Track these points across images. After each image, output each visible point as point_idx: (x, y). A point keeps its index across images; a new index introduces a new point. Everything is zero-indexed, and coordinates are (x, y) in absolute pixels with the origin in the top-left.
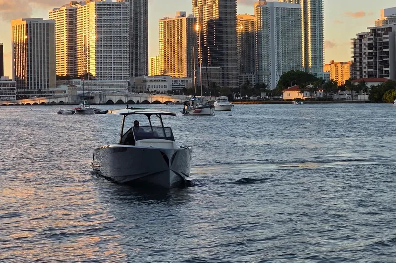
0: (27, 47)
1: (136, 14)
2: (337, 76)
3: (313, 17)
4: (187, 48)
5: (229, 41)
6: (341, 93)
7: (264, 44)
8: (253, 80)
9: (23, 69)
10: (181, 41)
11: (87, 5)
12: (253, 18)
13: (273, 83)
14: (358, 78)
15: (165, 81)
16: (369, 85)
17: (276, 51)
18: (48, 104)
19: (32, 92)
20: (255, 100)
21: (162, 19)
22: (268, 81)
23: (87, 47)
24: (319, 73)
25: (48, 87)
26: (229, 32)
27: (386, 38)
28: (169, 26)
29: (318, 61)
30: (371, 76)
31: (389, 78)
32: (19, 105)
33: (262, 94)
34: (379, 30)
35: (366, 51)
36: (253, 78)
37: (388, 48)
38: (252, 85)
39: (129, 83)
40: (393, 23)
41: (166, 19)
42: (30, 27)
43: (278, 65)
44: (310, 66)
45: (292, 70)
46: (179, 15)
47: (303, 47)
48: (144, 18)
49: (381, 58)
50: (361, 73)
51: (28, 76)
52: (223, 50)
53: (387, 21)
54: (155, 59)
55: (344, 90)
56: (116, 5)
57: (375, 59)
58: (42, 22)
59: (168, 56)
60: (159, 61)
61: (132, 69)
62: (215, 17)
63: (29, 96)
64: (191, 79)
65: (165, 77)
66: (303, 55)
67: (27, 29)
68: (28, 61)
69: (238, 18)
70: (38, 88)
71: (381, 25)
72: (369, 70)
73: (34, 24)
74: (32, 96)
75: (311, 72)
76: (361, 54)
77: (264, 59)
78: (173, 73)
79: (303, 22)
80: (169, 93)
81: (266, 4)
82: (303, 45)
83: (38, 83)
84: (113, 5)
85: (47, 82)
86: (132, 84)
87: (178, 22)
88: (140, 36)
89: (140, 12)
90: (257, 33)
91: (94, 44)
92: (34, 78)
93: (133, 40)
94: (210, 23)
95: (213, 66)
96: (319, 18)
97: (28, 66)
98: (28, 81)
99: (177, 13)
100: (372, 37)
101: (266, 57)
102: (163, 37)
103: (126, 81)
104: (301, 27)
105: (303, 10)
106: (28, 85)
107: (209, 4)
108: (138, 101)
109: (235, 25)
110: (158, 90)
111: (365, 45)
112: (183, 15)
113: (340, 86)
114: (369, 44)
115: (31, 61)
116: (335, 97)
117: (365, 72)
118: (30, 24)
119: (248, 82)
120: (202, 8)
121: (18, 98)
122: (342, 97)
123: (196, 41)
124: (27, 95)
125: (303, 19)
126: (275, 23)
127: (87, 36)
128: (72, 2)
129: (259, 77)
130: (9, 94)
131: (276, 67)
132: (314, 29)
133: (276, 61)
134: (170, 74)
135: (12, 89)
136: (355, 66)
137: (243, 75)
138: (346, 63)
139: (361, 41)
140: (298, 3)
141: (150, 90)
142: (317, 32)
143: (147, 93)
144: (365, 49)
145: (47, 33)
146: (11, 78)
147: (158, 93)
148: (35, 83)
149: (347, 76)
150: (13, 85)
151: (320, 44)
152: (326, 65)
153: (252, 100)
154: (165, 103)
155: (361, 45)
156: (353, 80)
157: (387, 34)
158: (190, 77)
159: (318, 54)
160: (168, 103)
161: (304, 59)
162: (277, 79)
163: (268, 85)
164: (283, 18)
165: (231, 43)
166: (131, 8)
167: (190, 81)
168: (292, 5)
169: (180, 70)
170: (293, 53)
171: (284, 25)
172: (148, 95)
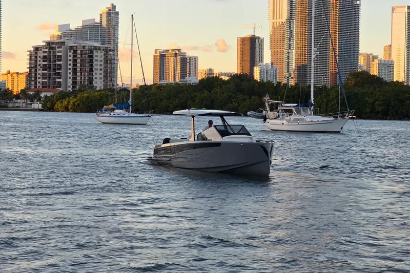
2: (13, 86)
6: (16, 101)
14: (33, 87)
16: (42, 95)
27: (60, 52)
30: (45, 86)
31: (61, 89)
34: (53, 43)
35: (41, 63)
37: (61, 61)
40: (67, 38)
49: (54, 70)
50: (36, 83)
53: (61, 36)
55: (19, 99)
57: (50, 71)
71: (55, 40)
72: (43, 80)
76: (36, 66)
100: (47, 50)
111: (40, 57)
113: (15, 95)
114: (44, 57)
116: (10, 105)
117: (39, 82)
122: (17, 105)
136: (30, 77)
138: (22, 74)
139: (36, 53)
144: (40, 61)
149: (23, 86)
152: (3, 75)
155: (36, 57)
156: (28, 89)
157: (61, 47)
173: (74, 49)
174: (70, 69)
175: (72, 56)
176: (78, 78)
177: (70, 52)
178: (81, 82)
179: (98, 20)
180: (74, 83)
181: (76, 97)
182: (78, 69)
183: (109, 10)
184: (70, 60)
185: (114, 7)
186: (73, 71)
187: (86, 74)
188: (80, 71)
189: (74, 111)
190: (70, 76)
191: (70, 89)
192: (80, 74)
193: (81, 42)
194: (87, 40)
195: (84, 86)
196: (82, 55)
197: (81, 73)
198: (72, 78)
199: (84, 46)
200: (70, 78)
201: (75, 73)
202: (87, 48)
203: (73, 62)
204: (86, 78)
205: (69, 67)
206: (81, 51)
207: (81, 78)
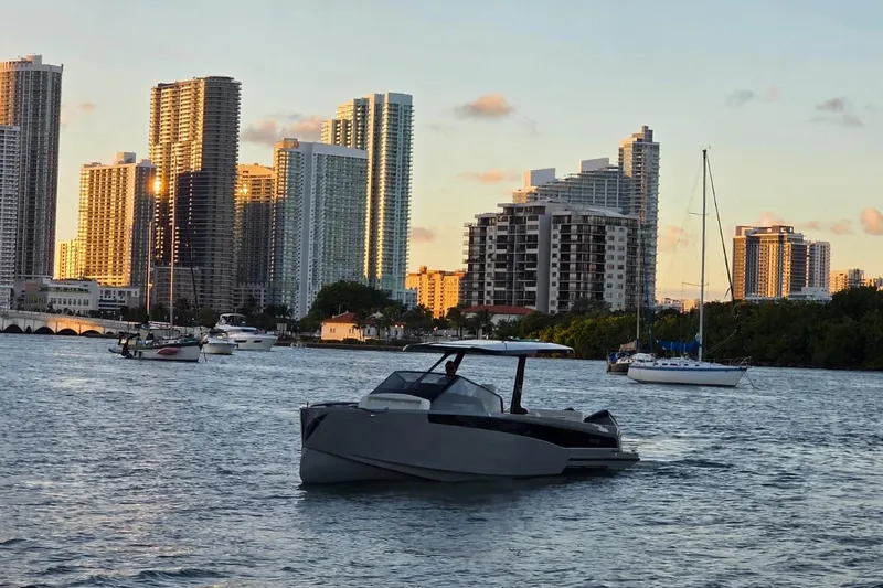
1: (34, 151)
2: (432, 300)
3: (391, 177)
4: (134, 227)
5: (219, 217)
6: (440, 332)
7: (288, 228)
8: (262, 298)
10: (123, 211)
12: (269, 172)
13: (302, 307)
14: (475, 303)
15: (86, 290)
16: (495, 320)
17: (311, 241)
21: (86, 166)
22: (292, 302)
24: (395, 291)
26: (220, 199)
27: (532, 228)
28: (99, 179)
29: (395, 266)
30: (502, 302)
31: (535, 308)
33: (279, 326)
34: (520, 209)
35: (493, 250)
36: (262, 293)
37: (536, 248)
38: (260, 308)
39: (12, 290)
40: (548, 199)
41: (94, 165)
43: (315, 271)
44: (379, 275)
45: (342, 282)
46: (122, 160)
47: (367, 237)
48: (49, 161)
49: (522, 266)
50: (481, 295)
52: (205, 235)
53: (536, 194)
54: (69, 246)
55: (446, 328)
57: (511, 269)
59: (94, 241)
60: (76, 250)
61: (20, 263)
62: (193, 166)
64: (138, 290)
65: (85, 283)
66: (367, 253)
69: (240, 170)
71: (524, 202)
72: (496, 289)
75: (380, 287)
76: (483, 257)
77: (287, 257)
78: (102, 276)
79: (369, 186)
80: (94, 314)
81: (297, 147)
82: (367, 232)
86: (18, 293)
87: (119, 174)
88: (40, 197)
89: (42, 147)
90: (277, 204)
93: (26, 204)
94: (183, 179)
95: (184, 265)
96: (403, 179)
99: (119, 154)
100: (507, 224)
101: (290, 253)
102: (87, 201)
103: (6, 286)
104: (365, 197)
105: (370, 161)
107: (185, 139)
108: (29, 328)
109: (233, 184)
110: (71, 307)
111: (491, 238)
112: (130, 159)
113: (436, 319)
114: (501, 238)
117: (489, 293)
119: (253, 301)
120: (169, 147)
123: (151, 214)
125: (369, 181)
126: (313, 186)
129: (274, 292)
131: (310, 275)
132: (390, 201)
133: (310, 262)
134: (96, 277)
136: (470, 281)
137: (242, 287)
138: (452, 274)
139: (484, 230)
140: (362, 148)
141: (55, 307)
142: (397, 208)
143: (48, 312)
144: (491, 247)
147: (70, 314)
149: (453, 300)
151: (401, 233)
152: (411, 275)
154: (81, 335)
155: (483, 239)
156: (464, 307)
157: (536, 219)
158: (136, 286)
159: (396, 252)
160: (91, 334)
161: (366, 261)
162: (310, 299)
163: (292, 311)
164: (330, 175)
165: (223, 222)
166: (25, 138)
167: (135, 293)
168: (350, 150)
169: (117, 270)
170: (345, 247)
171: (330, 190)
172: (50, 316)
173: (564, 223)
174: (554, 265)
175: (559, 237)
176: (573, 286)
177: (556, 228)
178: (578, 294)
179: (614, 162)
180: (564, 295)
181: (566, 326)
182: (573, 266)
183: (639, 140)
184: (555, 246)
185: (648, 133)
186: (561, 269)
187: (590, 276)
188: (577, 269)
190: (555, 279)
191: (554, 308)
192: (575, 276)
193: (578, 207)
194: (591, 203)
195: (585, 302)
196: (580, 236)
197: (579, 275)
198: (558, 285)
199: (585, 218)
200: (554, 284)
201: (565, 275)
202: (591, 219)
203: (561, 250)
204: (589, 286)
205: (553, 260)
206: (579, 226)
207: (578, 284)
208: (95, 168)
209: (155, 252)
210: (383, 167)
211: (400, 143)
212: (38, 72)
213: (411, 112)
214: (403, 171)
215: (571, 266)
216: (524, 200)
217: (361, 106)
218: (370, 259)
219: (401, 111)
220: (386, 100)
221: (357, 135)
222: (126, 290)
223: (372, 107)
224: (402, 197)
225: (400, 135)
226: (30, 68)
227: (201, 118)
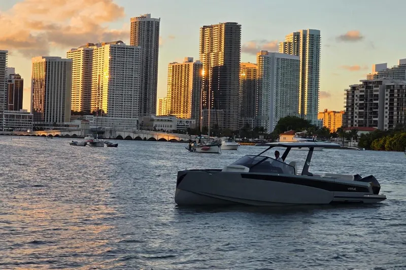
0: (46, 82)
1: (147, 57)
2: (330, 124)
3: (311, 68)
4: (193, 91)
5: (232, 86)
6: (333, 139)
7: (264, 92)
9: (41, 103)
10: (188, 84)
11: (103, 46)
12: (255, 66)
13: (271, 128)
14: (349, 126)
15: (171, 121)
16: (359, 133)
17: (275, 97)
18: (62, 137)
19: (48, 125)
20: (253, 142)
21: (170, 64)
22: (266, 125)
23: (101, 86)
24: (313, 120)
25: (63, 121)
26: (232, 78)
27: (377, 91)
28: (176, 70)
29: (313, 109)
30: (362, 125)
31: (377, 128)
32: (35, 136)
33: (260, 137)
34: (370, 83)
35: (358, 101)
36: (253, 122)
37: (378, 100)
38: (251, 128)
39: (137, 121)
40: (384, 77)
41: (174, 63)
42: (49, 65)
43: (276, 111)
44: (306, 113)
45: (289, 116)
46: (187, 60)
47: (300, 95)
48: (154, 62)
49: (371, 109)
50: (352, 122)
51: (45, 109)
52: (226, 95)
53: (378, 75)
54: (163, 100)
55: (336, 137)
56: (129, 48)
57: (366, 110)
58: (60, 61)
59: (175, 98)
60: (166, 102)
61: (141, 108)
62: (220, 63)
63: (45, 129)
64: (195, 120)
65: (171, 117)
66: (300, 103)
67: (46, 67)
68: (45, 96)
69: (241, 65)
70: (53, 121)
72: (359, 119)
73: (52, 62)
74: (48, 129)
75: (306, 119)
76: (353, 104)
77: (264, 105)
78: (179, 114)
79: (301, 72)
80: (174, 132)
81: (268, 54)
82: (300, 94)
83: (53, 116)
84: (127, 48)
85: (62, 117)
86: (140, 122)
87: (186, 67)
88: (150, 79)
89: (151, 55)
90: (259, 80)
91: (107, 83)
92: (51, 112)
93: (144, 81)
94: (215, 69)
95: (217, 109)
96: (316, 69)
97: (45, 100)
98: (45, 114)
99: (185, 58)
100: (364, 89)
101: (265, 103)
102: (171, 80)
103: (135, 119)
104: (299, 78)
105: (301, 61)
106: (44, 118)
107: (216, 51)
108: (145, 138)
109: (238, 72)
110: (164, 129)
111: (357, 96)
112: (190, 60)
113: (332, 133)
114: (361, 96)
115: (48, 96)
117: (356, 121)
118: (49, 62)
119: (248, 125)
120: (208, 55)
121: (35, 129)
123: (201, 85)
124: (43, 127)
125: (301, 70)
126: (275, 72)
127: (101, 75)
128: (89, 44)
129: (258, 121)
130: (26, 126)
131: (274, 113)
132: (310, 79)
133: (274, 107)
134: (176, 114)
135: (29, 121)
136: (347, 116)
137: (243, 119)
138: (338, 112)
139: (353, 92)
140: (297, 55)
141: (157, 128)
142: (314, 82)
143: (154, 130)
144: (356, 100)
145: (65, 71)
146: (29, 111)
147: (164, 131)
148: (50, 116)
149: (339, 124)
150: (30, 117)
151: (316, 94)
152: (320, 113)
153: (250, 142)
154: (169, 141)
155: (353, 96)
156: (344, 127)
157: (378, 87)
158: (194, 118)
159: (313, 103)
160: (173, 141)
161: (300, 107)
162: (274, 124)
163: (266, 129)
164: (283, 68)
165: (234, 89)
166: (143, 51)
167: (194, 121)
168: (292, 56)
169: (185, 112)
170: (290, 100)
171: (283, 74)
172: (155, 133)
173: (391, 89)
174: (386, 108)
175: (389, 95)
176: (395, 117)
177: (387, 91)
178: (398, 121)
180: (391, 122)
181: (392, 136)
182: (395, 109)
184: (387, 99)
186: (389, 110)
187: (403, 113)
188: (397, 110)
189: (391, 150)
190: (387, 115)
191: (386, 128)
192: (396, 113)
193: (399, 81)
194: (404, 79)
195: (401, 125)
196: (398, 95)
197: (398, 113)
198: (388, 117)
199: (401, 86)
200: (386, 117)
201: (391, 113)
202: (404, 87)
203: (390, 101)
204: (403, 117)
205: (386, 106)
206: (398, 90)
207: (398, 117)
208: (175, 65)
209: (203, 103)
210: (307, 63)
211: (315, 53)
212: (149, 22)
213: (320, 38)
214: (316, 65)
215: (394, 108)
216: (372, 78)
217: (297, 35)
218: (301, 106)
219: (315, 37)
220: (308, 33)
221: (295, 49)
222: (189, 120)
223: (301, 36)
224: (316, 78)
225: (315, 49)
226: (145, 20)
227: (223, 41)
